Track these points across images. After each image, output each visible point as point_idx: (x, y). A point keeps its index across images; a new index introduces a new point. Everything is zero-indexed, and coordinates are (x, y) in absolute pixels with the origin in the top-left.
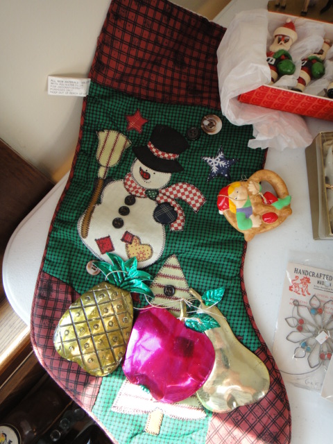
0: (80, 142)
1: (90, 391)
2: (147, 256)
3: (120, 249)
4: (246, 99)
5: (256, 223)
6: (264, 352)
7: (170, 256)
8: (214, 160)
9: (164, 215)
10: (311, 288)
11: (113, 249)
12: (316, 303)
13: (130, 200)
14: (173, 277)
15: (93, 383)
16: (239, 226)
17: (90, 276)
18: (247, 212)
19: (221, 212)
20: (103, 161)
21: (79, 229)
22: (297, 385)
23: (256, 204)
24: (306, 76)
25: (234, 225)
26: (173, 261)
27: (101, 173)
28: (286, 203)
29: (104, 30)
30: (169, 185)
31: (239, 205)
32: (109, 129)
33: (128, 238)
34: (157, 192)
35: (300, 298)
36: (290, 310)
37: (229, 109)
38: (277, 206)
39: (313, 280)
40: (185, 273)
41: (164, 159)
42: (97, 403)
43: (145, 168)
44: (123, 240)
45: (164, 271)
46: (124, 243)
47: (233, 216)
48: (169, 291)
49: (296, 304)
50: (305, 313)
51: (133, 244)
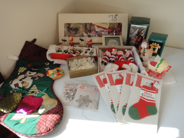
0: (14, 69)
1: (4, 116)
2: (27, 86)
3: (21, 85)
4: (53, 56)
5: (55, 76)
6: (57, 98)
7: (34, 85)
8: (47, 68)
9: (33, 78)
10: (70, 87)
11: (19, 86)
12: (71, 89)
13: (25, 77)
14: (34, 89)
15: (6, 114)
16: (52, 77)
17: (11, 93)
18: (53, 74)
19: (47, 75)
20: (20, 71)
21: (10, 83)
22: (66, 105)
23: (55, 73)
24: (64, 52)
25: (50, 77)
26: (35, 86)
27: (19, 74)
28: (62, 72)
29: (23, 49)
30: (36, 74)
31: (51, 73)
32: (22, 67)
33: (23, 83)
34: (33, 76)
35: (67, 89)
36: (65, 91)
37: (49, 58)
38: (60, 73)
39: (70, 85)
40: (37, 88)
41: (35, 70)
42: (6, 119)
43: (30, 72)
44: (21, 83)
45: (32, 88)
46: (22, 84)
47: (50, 75)
48: (33, 92)
49: (66, 90)
50: (68, 91)
51: (24, 83)
